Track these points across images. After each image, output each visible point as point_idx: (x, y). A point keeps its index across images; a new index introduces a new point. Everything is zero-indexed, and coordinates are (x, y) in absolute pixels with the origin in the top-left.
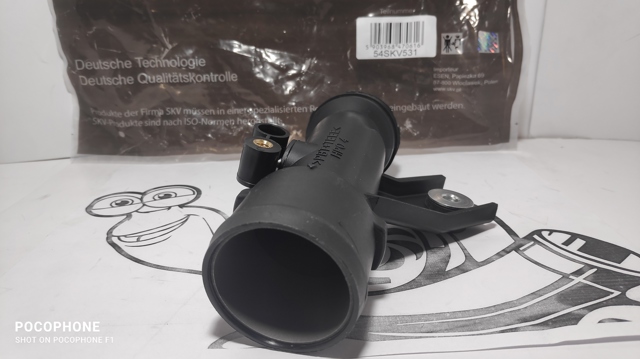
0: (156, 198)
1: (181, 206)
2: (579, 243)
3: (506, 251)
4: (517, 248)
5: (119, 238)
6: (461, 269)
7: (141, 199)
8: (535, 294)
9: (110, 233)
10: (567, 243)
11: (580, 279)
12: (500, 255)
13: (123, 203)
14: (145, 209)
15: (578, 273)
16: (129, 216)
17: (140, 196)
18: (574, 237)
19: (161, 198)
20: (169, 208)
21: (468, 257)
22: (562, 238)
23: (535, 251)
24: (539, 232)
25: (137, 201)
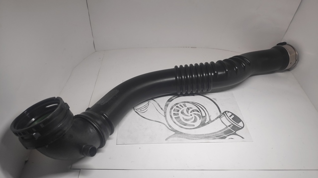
2: (233, 116)
3: (218, 118)
4: (220, 117)
5: (136, 109)
6: (208, 123)
8: (220, 131)
10: (230, 116)
11: (229, 128)
12: (216, 119)
15: (229, 126)
18: (233, 114)
21: (210, 119)
22: (230, 114)
23: (224, 118)
24: (225, 112)
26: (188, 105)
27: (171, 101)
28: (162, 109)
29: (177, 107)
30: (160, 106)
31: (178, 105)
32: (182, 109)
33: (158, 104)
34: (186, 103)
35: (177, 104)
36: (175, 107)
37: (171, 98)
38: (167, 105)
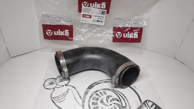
0: (59, 81)
1: (66, 85)
2: (154, 106)
3: (138, 108)
4: (140, 107)
5: (53, 98)
7: (56, 81)
9: (51, 96)
10: (151, 107)
13: (52, 83)
14: (58, 86)
16: (54, 89)
17: (55, 80)
18: (153, 104)
19: (61, 81)
20: (63, 86)
24: (146, 101)
25: (55, 82)
26: (109, 93)
27: (91, 88)
28: (80, 97)
29: (97, 94)
30: (79, 94)
31: (98, 93)
32: (102, 97)
33: (78, 92)
34: (106, 91)
35: (97, 91)
36: (94, 95)
37: (91, 85)
38: (86, 93)
